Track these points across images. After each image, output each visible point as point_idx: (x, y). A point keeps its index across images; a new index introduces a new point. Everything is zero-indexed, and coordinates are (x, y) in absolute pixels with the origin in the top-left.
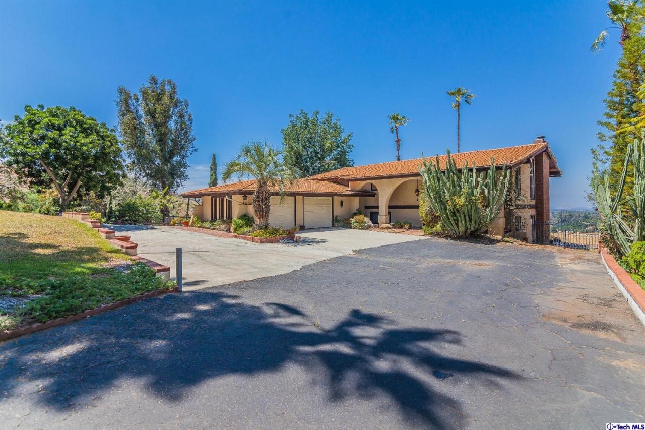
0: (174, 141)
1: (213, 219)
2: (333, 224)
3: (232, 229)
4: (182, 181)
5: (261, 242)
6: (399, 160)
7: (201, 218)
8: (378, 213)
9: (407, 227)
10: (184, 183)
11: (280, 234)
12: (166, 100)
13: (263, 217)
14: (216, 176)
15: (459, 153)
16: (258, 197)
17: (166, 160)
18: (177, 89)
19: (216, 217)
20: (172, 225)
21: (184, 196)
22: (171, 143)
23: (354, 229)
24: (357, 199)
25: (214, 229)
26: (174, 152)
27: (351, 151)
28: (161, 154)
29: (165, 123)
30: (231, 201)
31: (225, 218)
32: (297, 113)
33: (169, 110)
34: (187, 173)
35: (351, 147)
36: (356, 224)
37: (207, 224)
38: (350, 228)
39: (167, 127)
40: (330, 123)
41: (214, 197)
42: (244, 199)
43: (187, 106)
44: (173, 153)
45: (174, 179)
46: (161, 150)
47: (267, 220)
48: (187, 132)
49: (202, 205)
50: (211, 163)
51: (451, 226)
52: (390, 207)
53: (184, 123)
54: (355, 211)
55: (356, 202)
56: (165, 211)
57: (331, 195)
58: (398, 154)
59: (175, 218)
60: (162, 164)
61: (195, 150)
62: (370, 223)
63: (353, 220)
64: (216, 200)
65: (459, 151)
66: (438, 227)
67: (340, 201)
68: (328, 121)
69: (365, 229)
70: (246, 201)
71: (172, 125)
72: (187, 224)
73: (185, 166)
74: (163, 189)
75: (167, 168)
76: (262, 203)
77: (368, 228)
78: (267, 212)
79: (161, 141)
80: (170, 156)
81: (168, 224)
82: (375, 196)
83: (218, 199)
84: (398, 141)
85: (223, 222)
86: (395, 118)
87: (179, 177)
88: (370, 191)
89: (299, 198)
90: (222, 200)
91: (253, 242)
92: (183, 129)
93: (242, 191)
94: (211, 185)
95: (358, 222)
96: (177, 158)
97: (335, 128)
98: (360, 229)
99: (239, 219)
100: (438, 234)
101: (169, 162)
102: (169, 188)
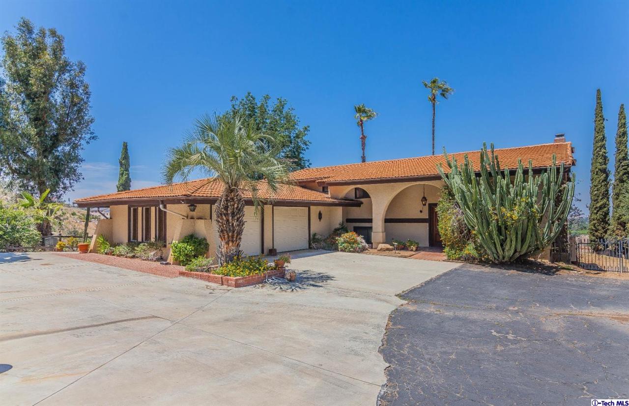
0: (60, 122)
1: (133, 242)
2: (310, 244)
3: (171, 259)
4: (72, 181)
5: (237, 285)
6: (364, 161)
7: (109, 239)
8: (371, 228)
9: (414, 249)
10: (75, 184)
11: (264, 269)
12: (47, 57)
13: (233, 241)
14: (128, 174)
15: (433, 155)
16: (226, 208)
17: (47, 150)
18: (65, 45)
19: (135, 237)
20: (58, 250)
21: (81, 205)
22: (55, 126)
23: (342, 251)
24: (339, 210)
25: (133, 257)
26: (60, 138)
27: (307, 148)
28: (38, 140)
29: (44, 93)
30: (165, 213)
31: (153, 240)
32: (242, 96)
33: (51, 75)
34: (79, 171)
35: (308, 143)
36: (345, 245)
37: (123, 249)
38: (336, 249)
39: (48, 100)
40: (281, 112)
41: (133, 206)
42: (191, 210)
43: (82, 70)
44: (57, 140)
45: (59, 179)
46: (39, 134)
47: (238, 245)
48: (82, 109)
49: (111, 218)
50: (120, 156)
51: (493, 249)
52: (387, 221)
53: (77, 96)
54: (338, 226)
55: (338, 215)
56: (44, 229)
57: (308, 204)
58: (364, 155)
59: (62, 239)
60: (39, 155)
61: (93, 138)
62: (364, 244)
63: (340, 240)
64: (136, 211)
65: (433, 152)
66: (470, 249)
67: (318, 213)
68: (279, 109)
69: (358, 252)
70: (194, 214)
71: (57, 97)
72: (85, 249)
73: (77, 160)
74: (41, 193)
75: (48, 161)
76: (233, 217)
77: (363, 250)
78: (240, 233)
79: (38, 120)
80: (53, 144)
81: (52, 248)
82: (360, 206)
83: (140, 209)
84: (363, 138)
85: (151, 245)
86: (359, 110)
87: (67, 176)
88: (354, 198)
89: (268, 208)
90: (148, 212)
91: (222, 284)
92: (75, 105)
93: (190, 198)
94: (121, 188)
95: (348, 242)
96: (63, 148)
97: (288, 119)
98: (350, 252)
99: (183, 242)
100: (469, 259)
101: (50, 152)
102: (50, 192)
